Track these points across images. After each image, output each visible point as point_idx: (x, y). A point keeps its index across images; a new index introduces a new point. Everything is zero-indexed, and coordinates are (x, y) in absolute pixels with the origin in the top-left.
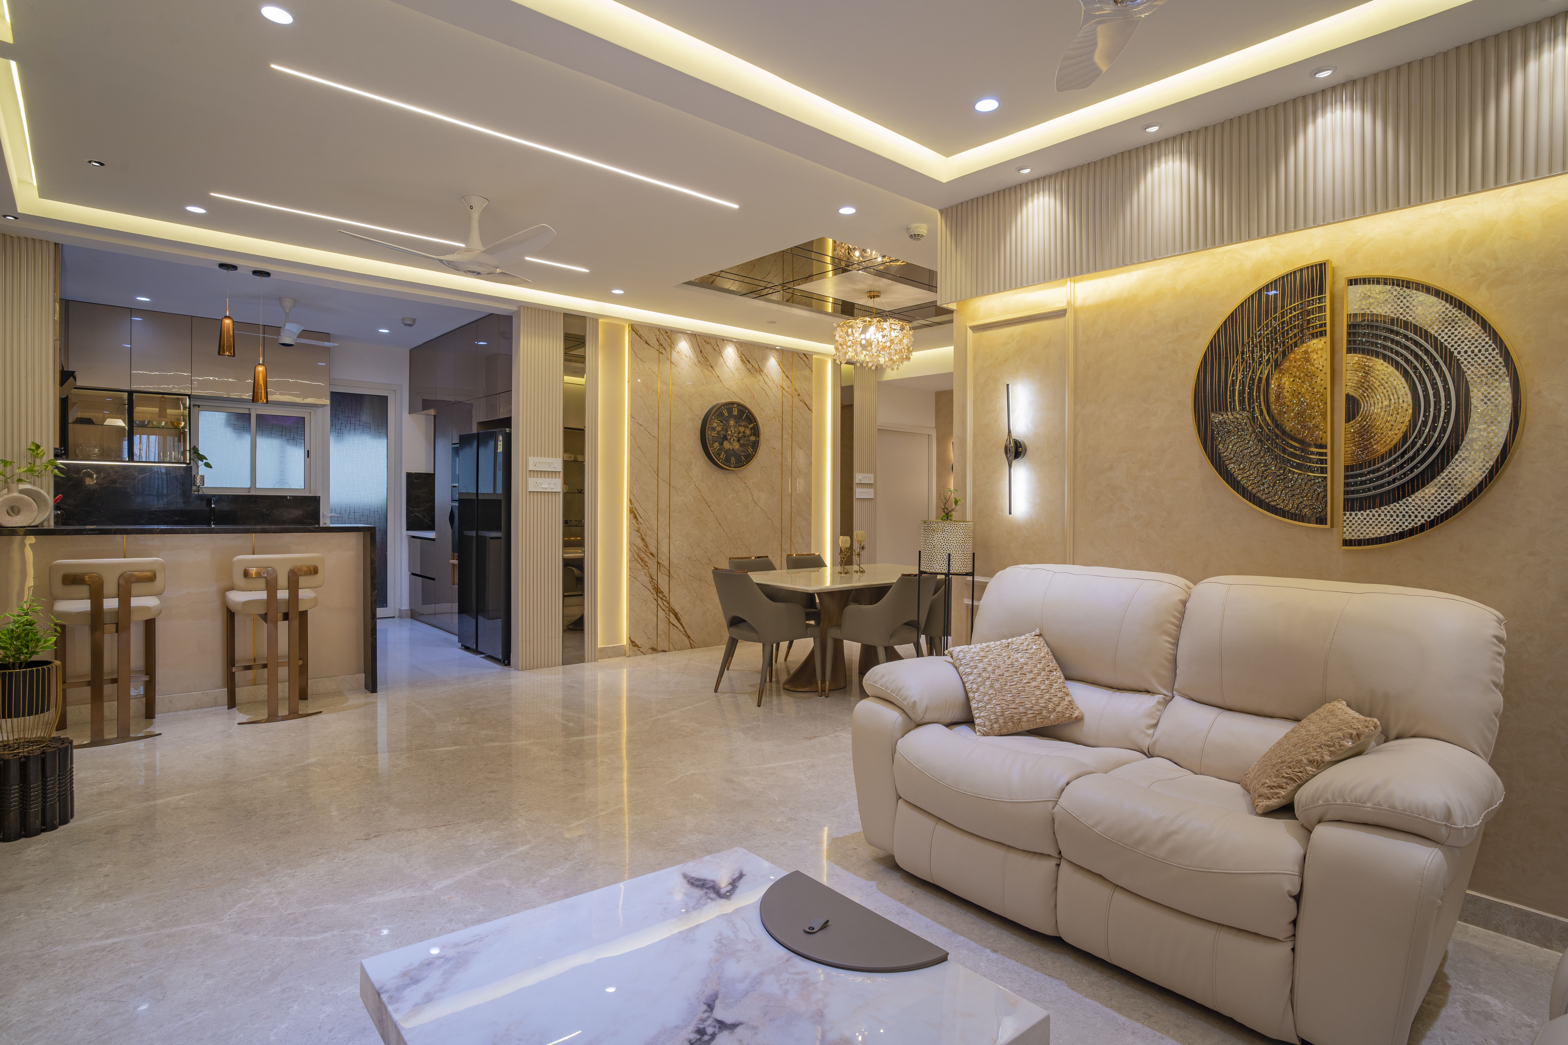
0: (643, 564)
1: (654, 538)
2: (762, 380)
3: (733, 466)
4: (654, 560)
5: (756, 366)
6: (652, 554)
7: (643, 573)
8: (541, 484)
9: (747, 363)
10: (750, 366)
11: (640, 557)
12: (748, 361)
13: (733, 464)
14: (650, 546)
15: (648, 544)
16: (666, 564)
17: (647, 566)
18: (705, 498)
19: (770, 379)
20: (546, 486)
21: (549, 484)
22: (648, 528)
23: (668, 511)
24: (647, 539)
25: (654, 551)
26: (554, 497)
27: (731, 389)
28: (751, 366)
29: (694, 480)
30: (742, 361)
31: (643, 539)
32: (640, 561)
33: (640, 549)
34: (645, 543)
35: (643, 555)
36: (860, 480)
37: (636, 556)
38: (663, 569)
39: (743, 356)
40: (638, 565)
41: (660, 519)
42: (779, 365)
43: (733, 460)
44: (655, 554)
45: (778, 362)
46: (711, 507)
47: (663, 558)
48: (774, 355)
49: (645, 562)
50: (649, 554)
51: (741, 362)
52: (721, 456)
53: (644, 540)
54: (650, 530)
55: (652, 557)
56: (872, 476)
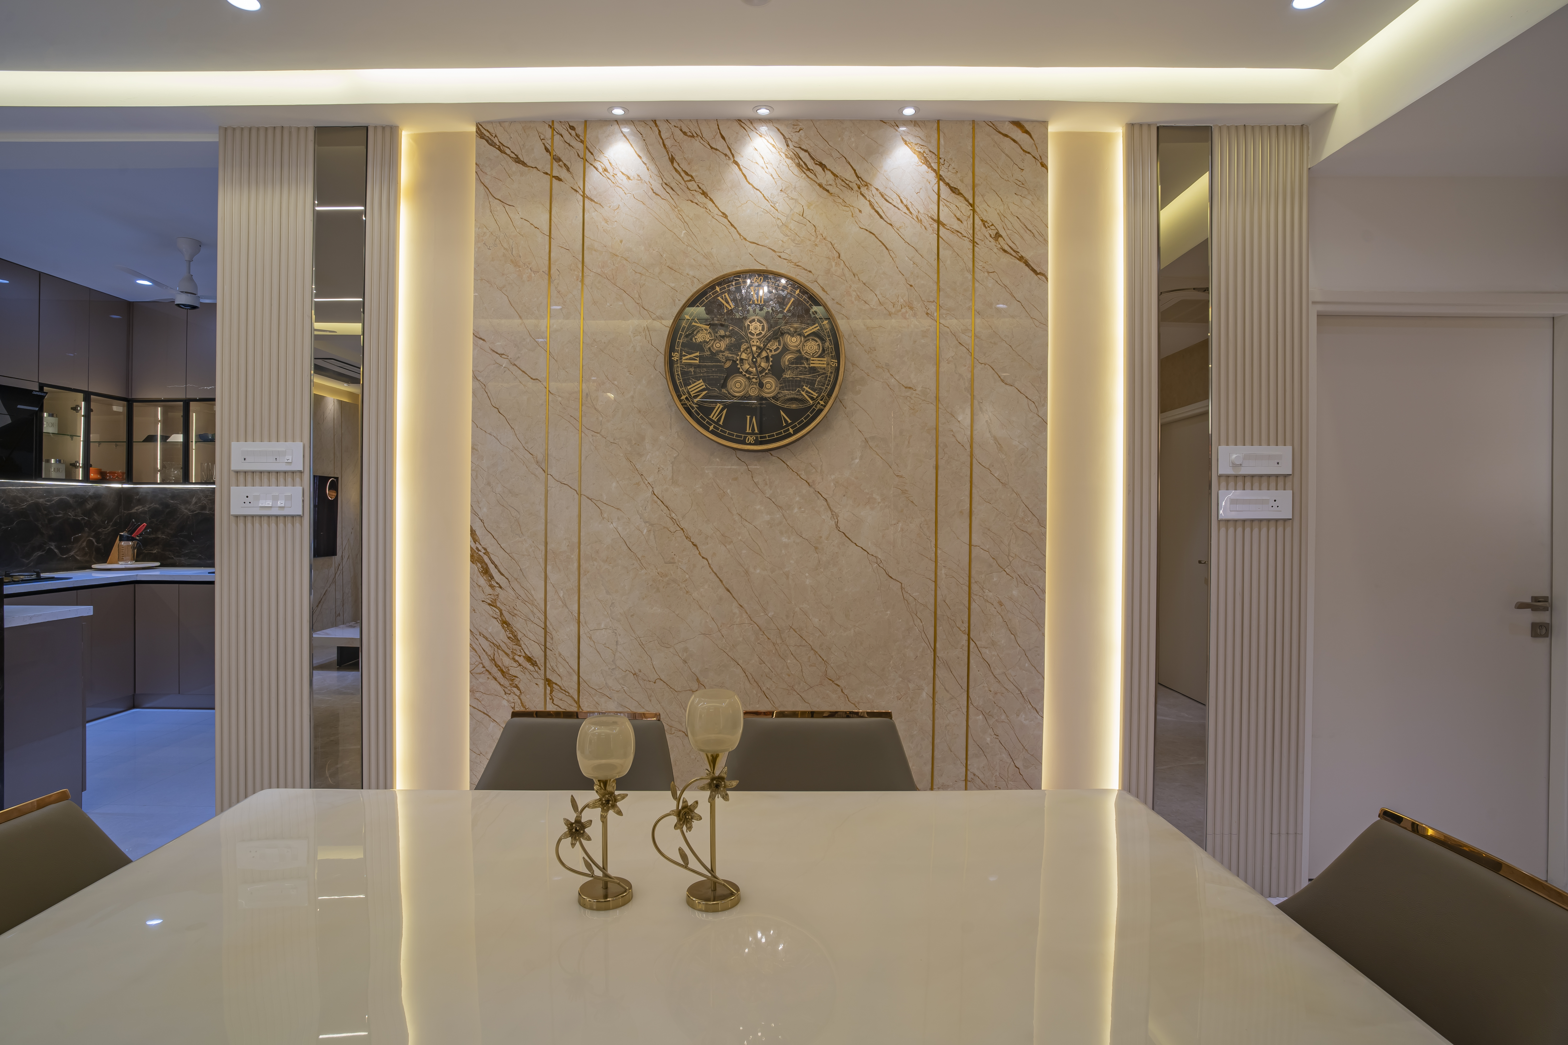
0: (507, 683)
1: (536, 621)
2: (867, 209)
3: (751, 439)
4: (536, 675)
5: (849, 175)
6: (529, 659)
7: (505, 703)
8: (257, 498)
9: (818, 169)
10: (825, 178)
11: (497, 666)
12: (822, 165)
13: (753, 433)
14: (524, 641)
15: (520, 636)
16: (570, 684)
17: (517, 687)
18: (684, 524)
19: (897, 202)
20: (269, 503)
21: (275, 499)
22: (518, 597)
23: (575, 556)
24: (518, 624)
25: (537, 652)
26: (289, 525)
27: (766, 242)
28: (829, 176)
29: (650, 480)
30: (802, 166)
31: (505, 624)
32: (499, 675)
33: (499, 647)
34: (512, 632)
35: (507, 661)
36: (1235, 465)
37: (487, 663)
38: (561, 695)
39: (803, 154)
40: (493, 684)
41: (553, 577)
42: (927, 162)
43: (752, 423)
44: (540, 661)
45: (921, 154)
46: (702, 548)
47: (561, 670)
48: (909, 138)
49: (512, 678)
50: (521, 660)
51: (796, 170)
52: (714, 416)
53: (508, 624)
54: (524, 601)
55: (528, 665)
56: (1285, 452)
